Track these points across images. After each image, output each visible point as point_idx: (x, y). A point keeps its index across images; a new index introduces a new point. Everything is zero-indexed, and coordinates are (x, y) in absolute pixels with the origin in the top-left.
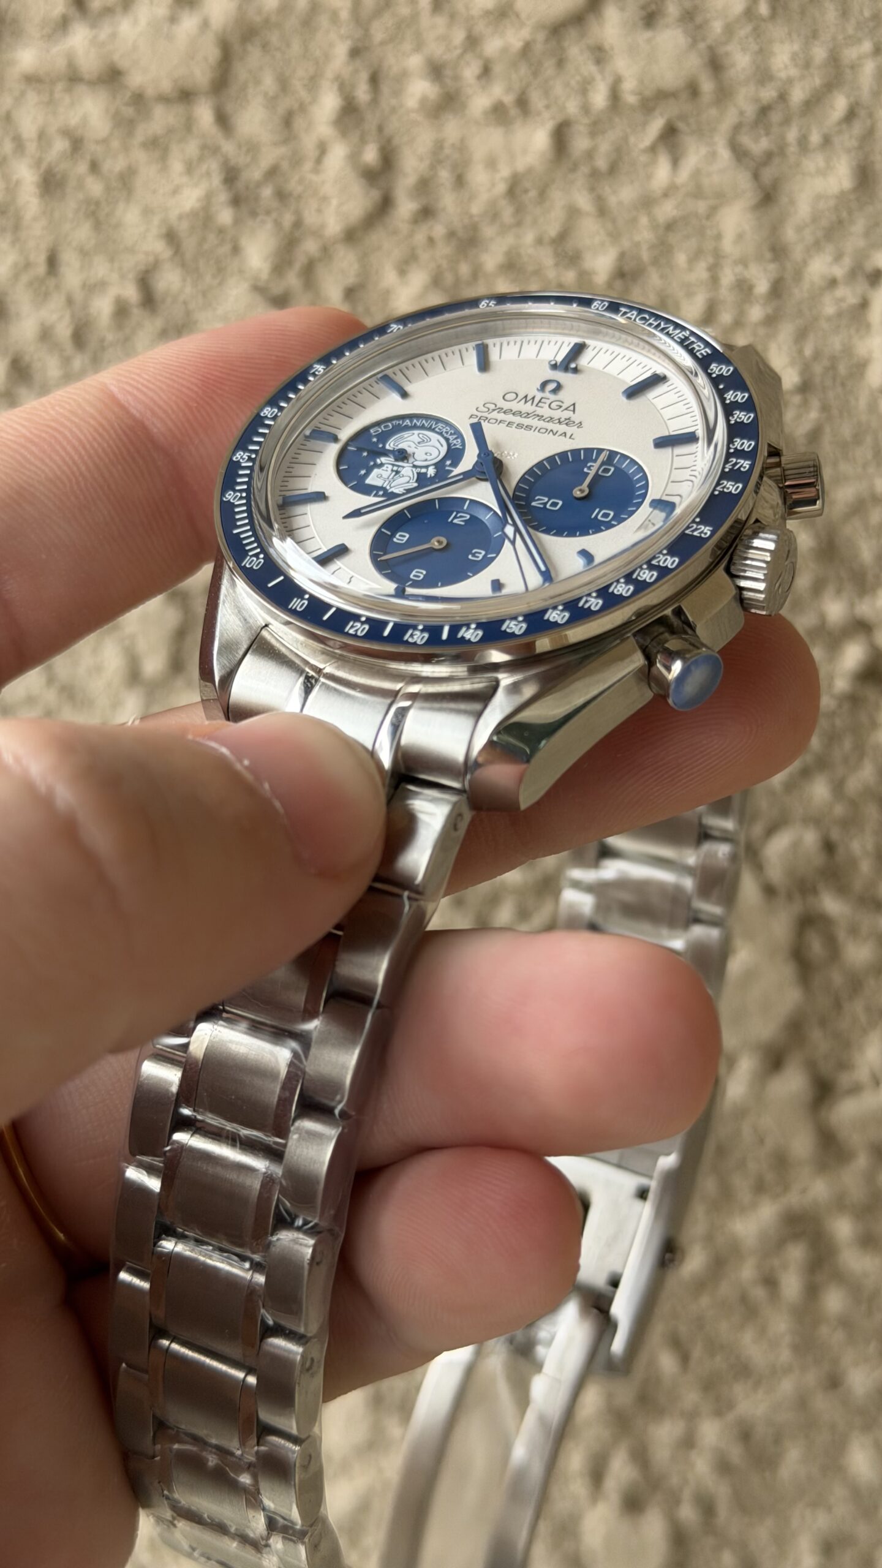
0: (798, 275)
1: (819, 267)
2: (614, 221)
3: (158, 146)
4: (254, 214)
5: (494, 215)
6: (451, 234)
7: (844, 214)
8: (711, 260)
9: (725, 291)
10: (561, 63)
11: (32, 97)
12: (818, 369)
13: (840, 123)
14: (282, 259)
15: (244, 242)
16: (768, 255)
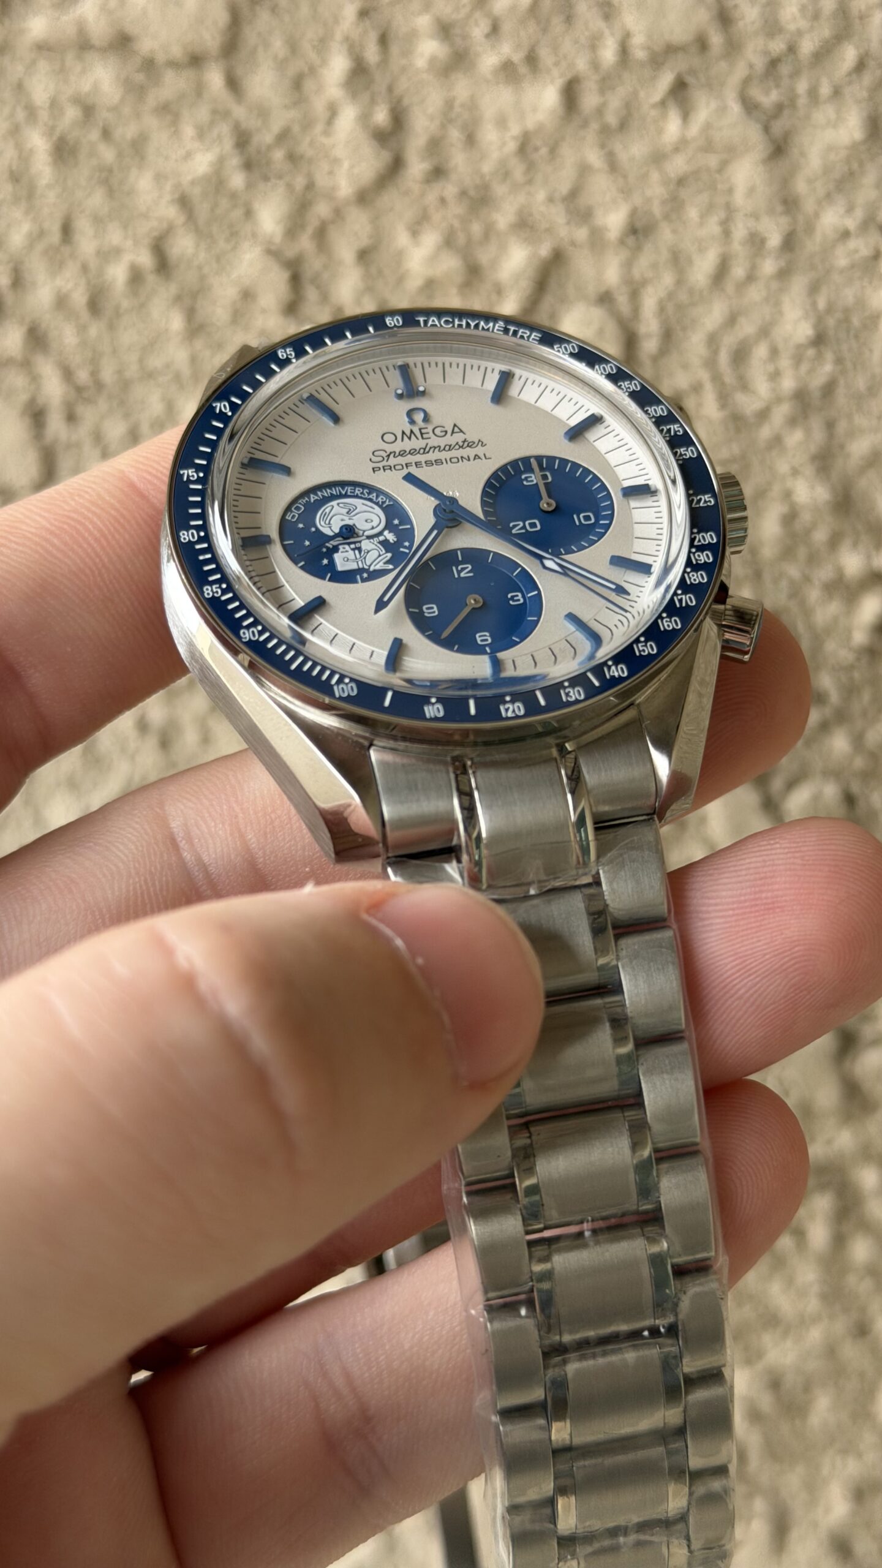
0: (810, 229)
1: (831, 219)
2: (625, 177)
3: (169, 111)
4: (266, 179)
5: (505, 174)
6: (463, 193)
7: (855, 166)
8: (722, 215)
9: (737, 246)
10: (569, 19)
11: (43, 66)
12: (831, 322)
13: (849, 74)
14: (294, 225)
15: (256, 206)
16: (779, 208)
